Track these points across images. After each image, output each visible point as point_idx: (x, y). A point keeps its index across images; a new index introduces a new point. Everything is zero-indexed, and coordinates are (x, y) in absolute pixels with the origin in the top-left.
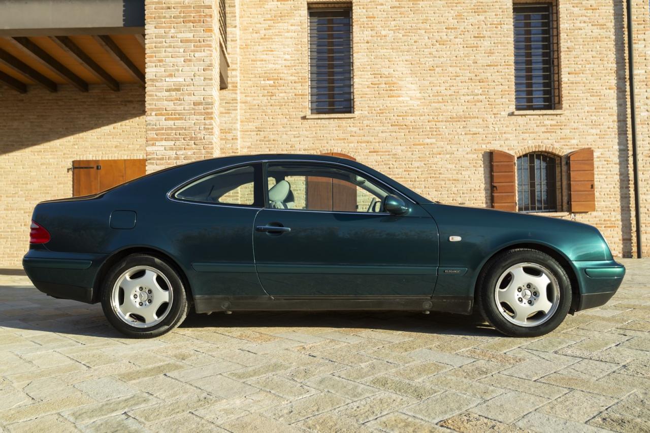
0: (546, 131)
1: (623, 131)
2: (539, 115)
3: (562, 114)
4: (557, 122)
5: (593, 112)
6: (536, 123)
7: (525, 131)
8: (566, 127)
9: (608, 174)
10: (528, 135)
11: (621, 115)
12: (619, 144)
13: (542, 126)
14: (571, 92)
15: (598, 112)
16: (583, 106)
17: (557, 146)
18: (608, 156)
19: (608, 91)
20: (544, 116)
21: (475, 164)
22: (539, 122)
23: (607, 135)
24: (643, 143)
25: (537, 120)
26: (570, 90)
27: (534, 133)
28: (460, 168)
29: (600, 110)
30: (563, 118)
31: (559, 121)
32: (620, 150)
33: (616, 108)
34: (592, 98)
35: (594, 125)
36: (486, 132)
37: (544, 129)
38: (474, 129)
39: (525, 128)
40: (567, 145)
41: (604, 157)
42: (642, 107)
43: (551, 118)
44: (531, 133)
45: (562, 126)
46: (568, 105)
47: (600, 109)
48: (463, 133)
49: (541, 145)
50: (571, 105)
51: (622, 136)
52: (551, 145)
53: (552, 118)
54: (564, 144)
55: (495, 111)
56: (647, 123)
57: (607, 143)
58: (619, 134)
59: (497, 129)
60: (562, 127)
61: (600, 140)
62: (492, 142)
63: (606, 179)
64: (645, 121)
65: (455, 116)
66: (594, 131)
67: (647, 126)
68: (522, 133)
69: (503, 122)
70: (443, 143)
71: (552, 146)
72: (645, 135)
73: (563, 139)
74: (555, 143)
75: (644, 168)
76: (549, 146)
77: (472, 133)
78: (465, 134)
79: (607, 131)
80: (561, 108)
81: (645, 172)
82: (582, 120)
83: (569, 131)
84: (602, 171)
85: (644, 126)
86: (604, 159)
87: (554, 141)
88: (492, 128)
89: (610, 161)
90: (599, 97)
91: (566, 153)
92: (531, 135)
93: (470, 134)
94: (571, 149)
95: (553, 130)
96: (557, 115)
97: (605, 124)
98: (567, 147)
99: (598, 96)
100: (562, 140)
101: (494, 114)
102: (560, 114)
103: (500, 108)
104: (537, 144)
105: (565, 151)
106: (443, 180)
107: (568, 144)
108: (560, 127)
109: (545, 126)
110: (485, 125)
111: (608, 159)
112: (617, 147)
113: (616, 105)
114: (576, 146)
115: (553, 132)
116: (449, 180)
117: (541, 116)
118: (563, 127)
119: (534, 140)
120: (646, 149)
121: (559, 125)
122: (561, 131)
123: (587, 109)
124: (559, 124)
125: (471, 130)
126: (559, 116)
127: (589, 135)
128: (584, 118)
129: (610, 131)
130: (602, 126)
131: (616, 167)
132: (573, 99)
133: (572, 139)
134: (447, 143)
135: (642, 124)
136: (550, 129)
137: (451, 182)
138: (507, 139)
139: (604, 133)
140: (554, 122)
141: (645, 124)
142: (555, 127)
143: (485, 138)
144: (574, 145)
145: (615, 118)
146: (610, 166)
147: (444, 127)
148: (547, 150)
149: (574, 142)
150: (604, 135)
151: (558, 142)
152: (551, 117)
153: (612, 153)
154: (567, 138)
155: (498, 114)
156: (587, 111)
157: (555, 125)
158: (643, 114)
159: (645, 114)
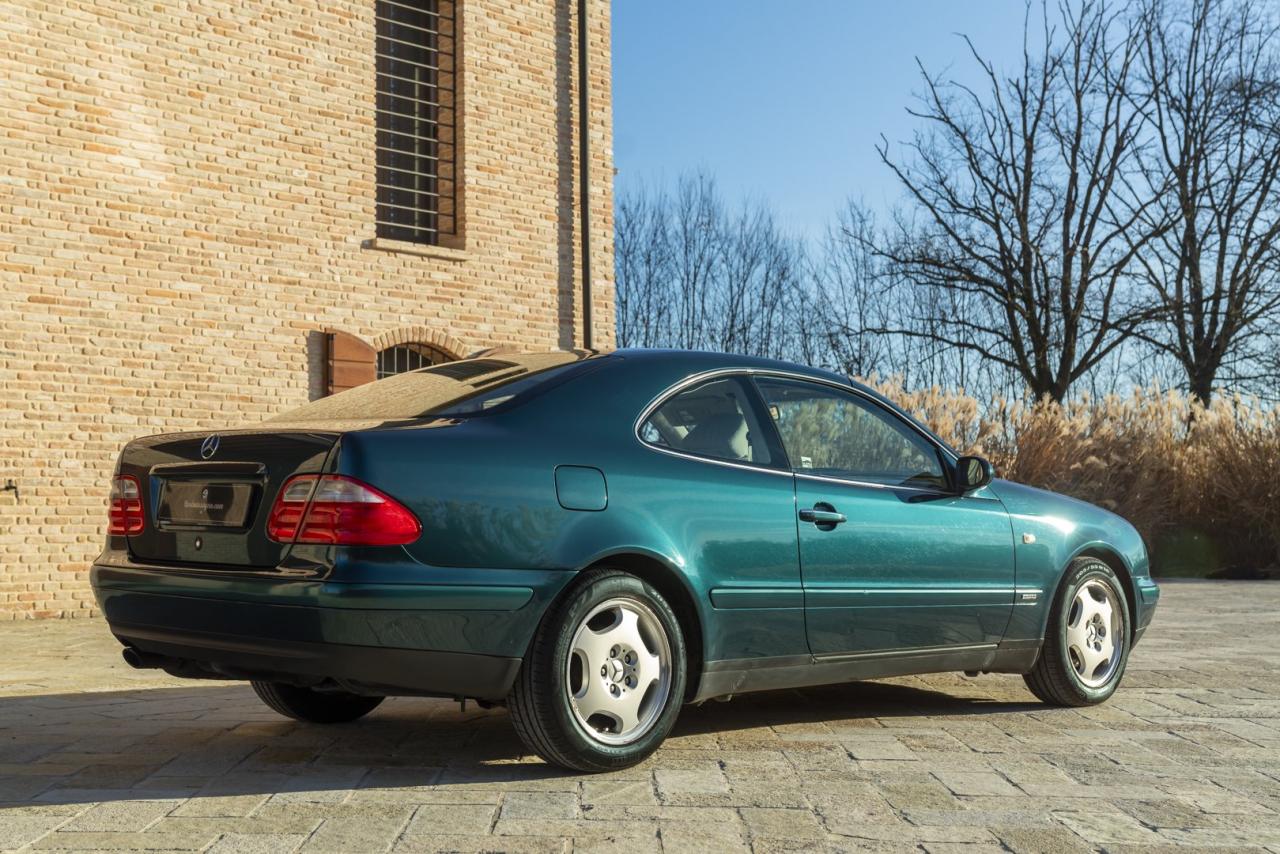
0: (434, 295)
1: (567, 316)
2: (422, 256)
3: (464, 261)
4: (455, 278)
6: (415, 274)
7: (395, 290)
8: (470, 292)
10: (399, 300)
11: (563, 279)
12: (561, 343)
13: (427, 282)
14: (481, 211)
15: (527, 266)
16: (501, 247)
17: (454, 333)
19: (544, 222)
20: (432, 260)
21: (290, 362)
22: (421, 272)
23: (541, 320)
25: (419, 266)
26: (480, 206)
27: (411, 297)
28: (257, 368)
29: (531, 263)
30: (466, 269)
31: (458, 276)
33: (556, 262)
34: (518, 233)
35: (519, 294)
36: (317, 281)
37: (429, 291)
38: (290, 271)
39: (395, 283)
40: (472, 335)
42: (598, 269)
43: (444, 267)
44: (406, 296)
45: (463, 287)
46: (475, 241)
47: (532, 259)
48: (265, 278)
49: (425, 327)
50: (481, 242)
51: (566, 327)
52: (444, 330)
53: (446, 267)
54: (467, 331)
55: (336, 231)
57: (540, 337)
58: (560, 321)
59: (337, 278)
60: (463, 292)
61: (529, 329)
62: (328, 308)
64: (602, 298)
65: (247, 229)
66: (519, 309)
68: (389, 294)
69: (350, 261)
70: (218, 297)
71: (445, 335)
73: (466, 319)
74: (450, 328)
76: (439, 333)
77: (284, 278)
78: (270, 280)
79: (540, 311)
80: (462, 247)
82: (499, 281)
83: (475, 302)
85: (601, 310)
87: (449, 321)
88: (327, 272)
90: (528, 233)
91: (468, 354)
92: (406, 301)
93: (281, 282)
94: (478, 343)
95: (447, 297)
96: (455, 260)
97: (538, 294)
98: (470, 339)
99: (527, 229)
100: (463, 322)
101: (334, 239)
102: (461, 261)
103: (344, 225)
104: (418, 326)
105: (468, 347)
106: (217, 396)
107: (474, 331)
108: (459, 291)
109: (432, 283)
110: (314, 265)
113: (557, 255)
114: (488, 340)
115: (448, 300)
116: (232, 398)
117: (426, 259)
118: (466, 291)
119: (411, 316)
121: (458, 287)
122: (463, 300)
123: (508, 255)
124: (459, 282)
125: (283, 270)
126: (459, 263)
127: (511, 316)
128: (503, 276)
129: (546, 313)
130: (532, 300)
132: (484, 230)
133: (480, 321)
134: (226, 297)
136: (443, 292)
137: (236, 403)
138: (358, 306)
139: (536, 315)
140: (449, 277)
141: (602, 305)
142: (451, 289)
143: (312, 297)
144: (484, 336)
145: (555, 284)
147: (222, 255)
148: (436, 342)
149: (484, 328)
150: (536, 319)
151: (457, 326)
152: (444, 264)
154: (472, 319)
155: (340, 239)
156: (507, 260)
157: (452, 285)
158: (598, 283)
159: (601, 283)
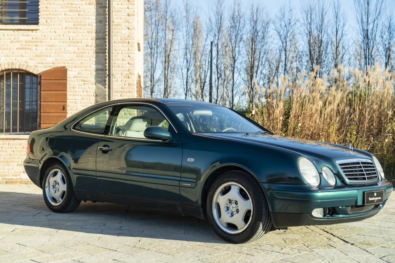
0: (21, 47)
1: (102, 49)
2: (14, 30)
3: (37, 30)
4: (33, 39)
5: (71, 28)
6: (10, 39)
8: (41, 44)
9: (85, 95)
11: (100, 32)
12: (97, 63)
13: (16, 42)
14: (48, 6)
15: (77, 28)
16: (61, 21)
17: (31, 63)
18: (85, 76)
19: (88, 6)
20: (19, 31)
22: (13, 37)
23: (85, 53)
24: (123, 62)
25: (12, 35)
26: (48, 4)
27: (7, 49)
29: (79, 27)
30: (38, 34)
31: (34, 37)
32: (97, 70)
33: (94, 25)
34: (71, 13)
35: (71, 42)
37: (18, 45)
40: (42, 63)
41: (81, 77)
42: (123, 25)
43: (26, 34)
44: (4, 49)
45: (37, 42)
46: (44, 21)
47: (78, 25)
49: (15, 62)
50: (49, 21)
51: (101, 55)
52: (25, 62)
53: (28, 34)
54: (38, 62)
56: (127, 41)
57: (84, 61)
58: (96, 53)
60: (37, 44)
61: (78, 58)
63: (82, 100)
64: (126, 39)
66: (71, 49)
67: (128, 44)
71: (26, 64)
72: (125, 55)
73: (39, 56)
74: (29, 60)
75: (123, 90)
76: (22, 64)
79: (85, 49)
80: (37, 24)
81: (123, 94)
82: (59, 37)
83: (45, 48)
84: (78, 92)
85: (125, 45)
86: (81, 79)
87: (29, 58)
89: (87, 81)
90: (78, 13)
91: (40, 72)
92: (4, 51)
94: (46, 67)
95: (28, 47)
96: (32, 30)
97: (83, 41)
98: (42, 65)
99: (77, 11)
100: (37, 58)
102: (36, 30)
104: (11, 62)
105: (40, 69)
107: (43, 62)
108: (35, 44)
109: (19, 42)
111: (86, 79)
112: (94, 67)
113: (95, 21)
114: (52, 65)
115: (28, 49)
117: (16, 31)
118: (39, 43)
119: (7, 57)
120: (125, 69)
121: (34, 42)
122: (37, 48)
123: (65, 24)
124: (35, 40)
126: (35, 31)
127: (66, 53)
128: (61, 34)
129: (88, 50)
130: (80, 44)
131: (93, 88)
132: (50, 14)
133: (47, 56)
135: (122, 42)
136: (25, 45)
139: (82, 51)
140: (29, 38)
141: (125, 43)
142: (30, 44)
144: (49, 63)
145: (94, 35)
146: (87, 86)
148: (21, 68)
149: (50, 60)
150: (82, 53)
151: (33, 60)
153: (89, 72)
154: (42, 56)
156: (64, 27)
157: (32, 42)
158: (123, 32)
159: (125, 32)
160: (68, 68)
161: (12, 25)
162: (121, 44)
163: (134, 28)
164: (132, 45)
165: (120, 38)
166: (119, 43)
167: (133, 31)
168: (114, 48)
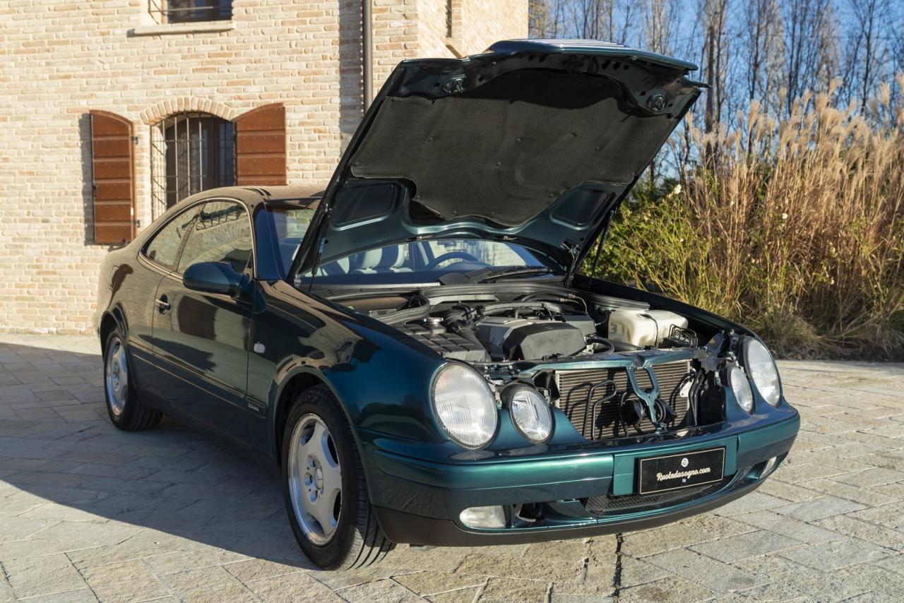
0: (200, 67)
1: (354, 64)
2: (187, 33)
3: (229, 30)
4: (222, 48)
5: (293, 23)
6: (180, 51)
7: (160, 68)
8: (237, 58)
9: (321, 161)
10: (165, 77)
11: (349, 28)
12: (344, 93)
13: (192, 57)
15: (304, 22)
16: (272, 9)
17: (220, 99)
18: (322, 121)
20: (196, 35)
21: (67, 141)
22: (186, 48)
23: (320, 73)
25: (184, 44)
27: (176, 72)
28: (41, 149)
29: (308, 19)
30: (232, 38)
31: (225, 46)
32: (343, 108)
33: (337, 12)
35: (294, 52)
36: (88, 72)
37: (194, 64)
38: (67, 68)
39: (160, 62)
40: (240, 98)
41: (313, 124)
42: (394, 9)
43: (209, 40)
44: (171, 72)
45: (230, 55)
46: (243, 10)
47: (306, 15)
48: (47, 76)
49: (190, 97)
50: (250, 9)
51: (351, 76)
52: (210, 97)
53: (212, 39)
54: (233, 95)
55: (104, 26)
56: (403, 43)
57: (319, 90)
58: (342, 71)
59: (107, 66)
60: (230, 59)
61: (306, 84)
62: (99, 93)
63: (315, 171)
64: (400, 39)
65: (31, 40)
66: (294, 66)
67: (404, 50)
68: (155, 72)
69: (118, 50)
70: (10, 97)
71: (211, 101)
73: (233, 84)
74: (216, 93)
76: (204, 100)
77: (61, 74)
78: (51, 78)
79: (320, 64)
80: (229, 17)
82: (270, 43)
83: (244, 66)
84: (310, 154)
86: (313, 127)
87: (216, 88)
88: (98, 63)
89: (325, 132)
91: (236, 116)
92: (171, 77)
93: (59, 77)
94: (247, 105)
95: (213, 66)
96: (220, 31)
97: (316, 49)
98: (240, 102)
100: (229, 88)
101: (103, 34)
102: (227, 30)
103: (112, 20)
104: (183, 97)
105: (236, 110)
106: (10, 173)
107: (242, 94)
108: (226, 59)
109: (196, 56)
110: (85, 59)
111: (322, 128)
112: (337, 100)
113: (338, 5)
114: (258, 100)
115: (214, 69)
116: (22, 173)
117: (191, 36)
118: (233, 58)
119: (176, 89)
121: (224, 55)
122: (229, 67)
123: (281, 15)
124: (226, 51)
125: (61, 68)
126: (225, 33)
127: (283, 75)
128: (275, 37)
129: (326, 66)
130: (310, 55)
131: (336, 145)
133: (249, 83)
134: (17, 97)
135: (392, 47)
136: (208, 63)
137: (26, 177)
138: (125, 88)
139: (314, 69)
140: (215, 49)
141: (399, 47)
142: (217, 59)
143: (85, 85)
144: (254, 98)
145: (337, 34)
146: (325, 142)
147: (12, 64)
148: (202, 109)
149: (254, 90)
150: (315, 73)
151: (222, 92)
152: (210, 37)
153: (330, 113)
154: (239, 83)
155: (109, 34)
156: (280, 21)
157: (220, 55)
158: (395, 24)
159: (399, 24)
160: (287, 107)
161: (182, 24)
162: (391, 52)
163: (416, 15)
164: (412, 52)
165: (388, 38)
166: (385, 48)
167: (413, 22)
168: (376, 60)
